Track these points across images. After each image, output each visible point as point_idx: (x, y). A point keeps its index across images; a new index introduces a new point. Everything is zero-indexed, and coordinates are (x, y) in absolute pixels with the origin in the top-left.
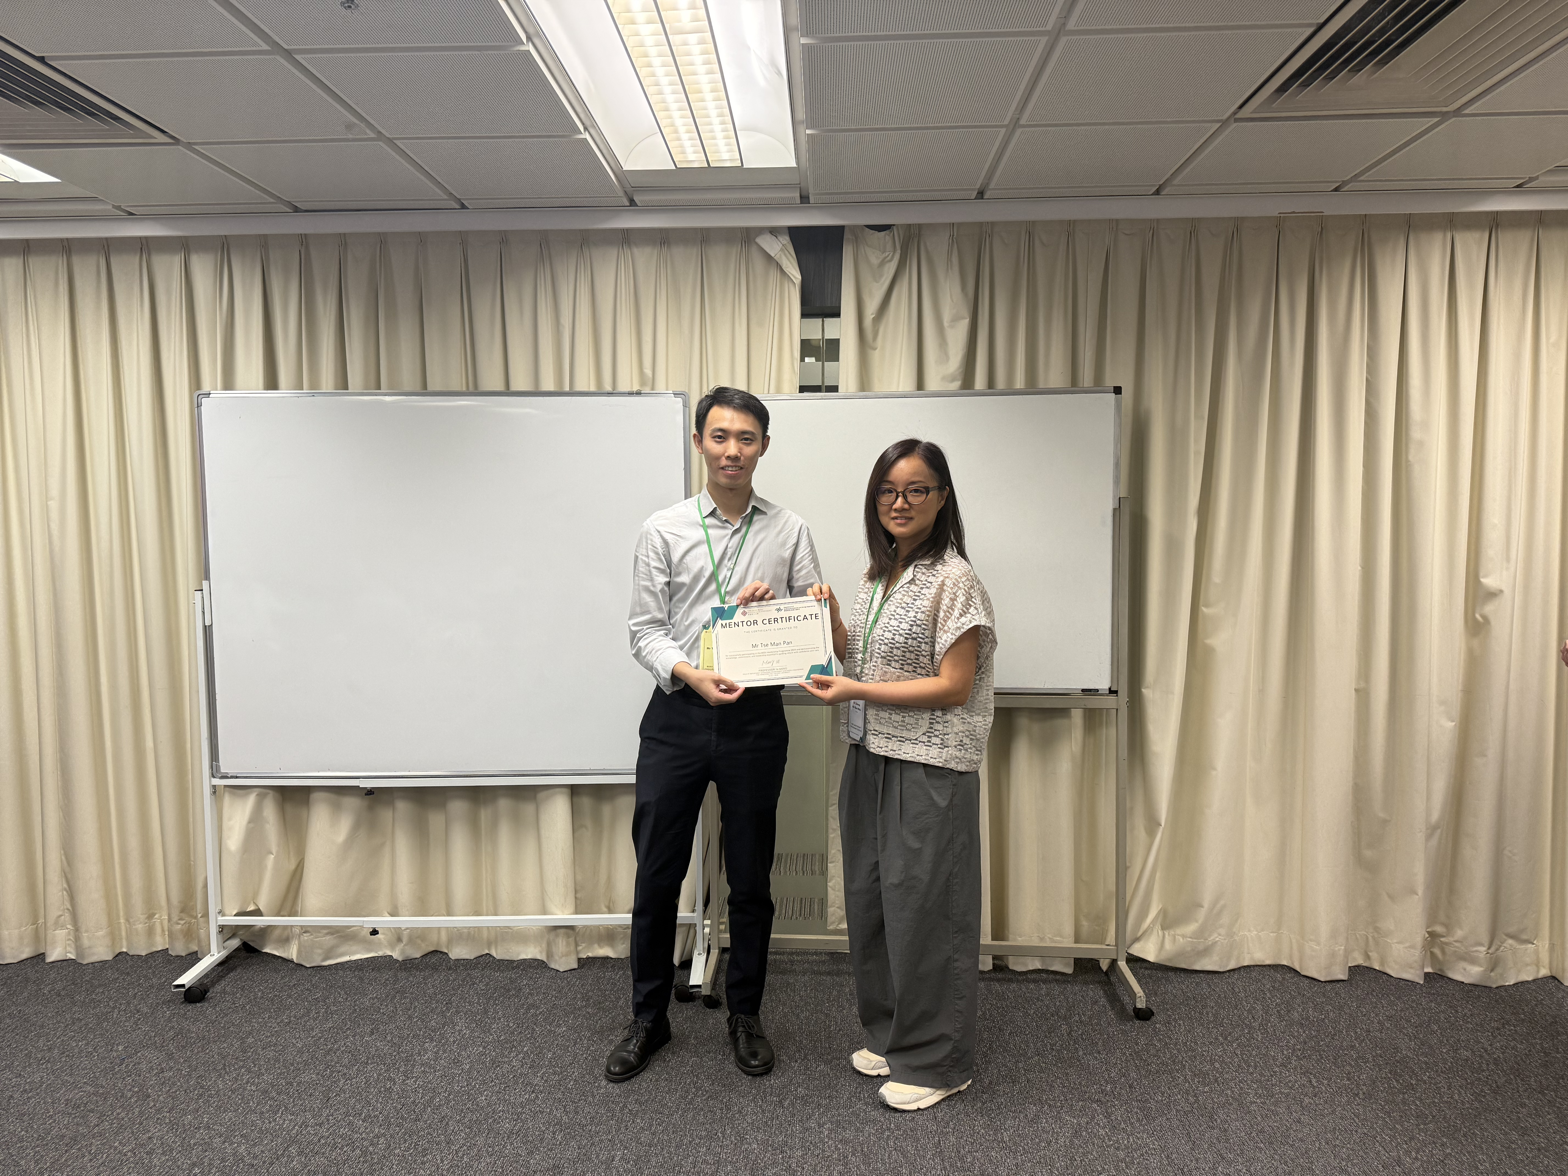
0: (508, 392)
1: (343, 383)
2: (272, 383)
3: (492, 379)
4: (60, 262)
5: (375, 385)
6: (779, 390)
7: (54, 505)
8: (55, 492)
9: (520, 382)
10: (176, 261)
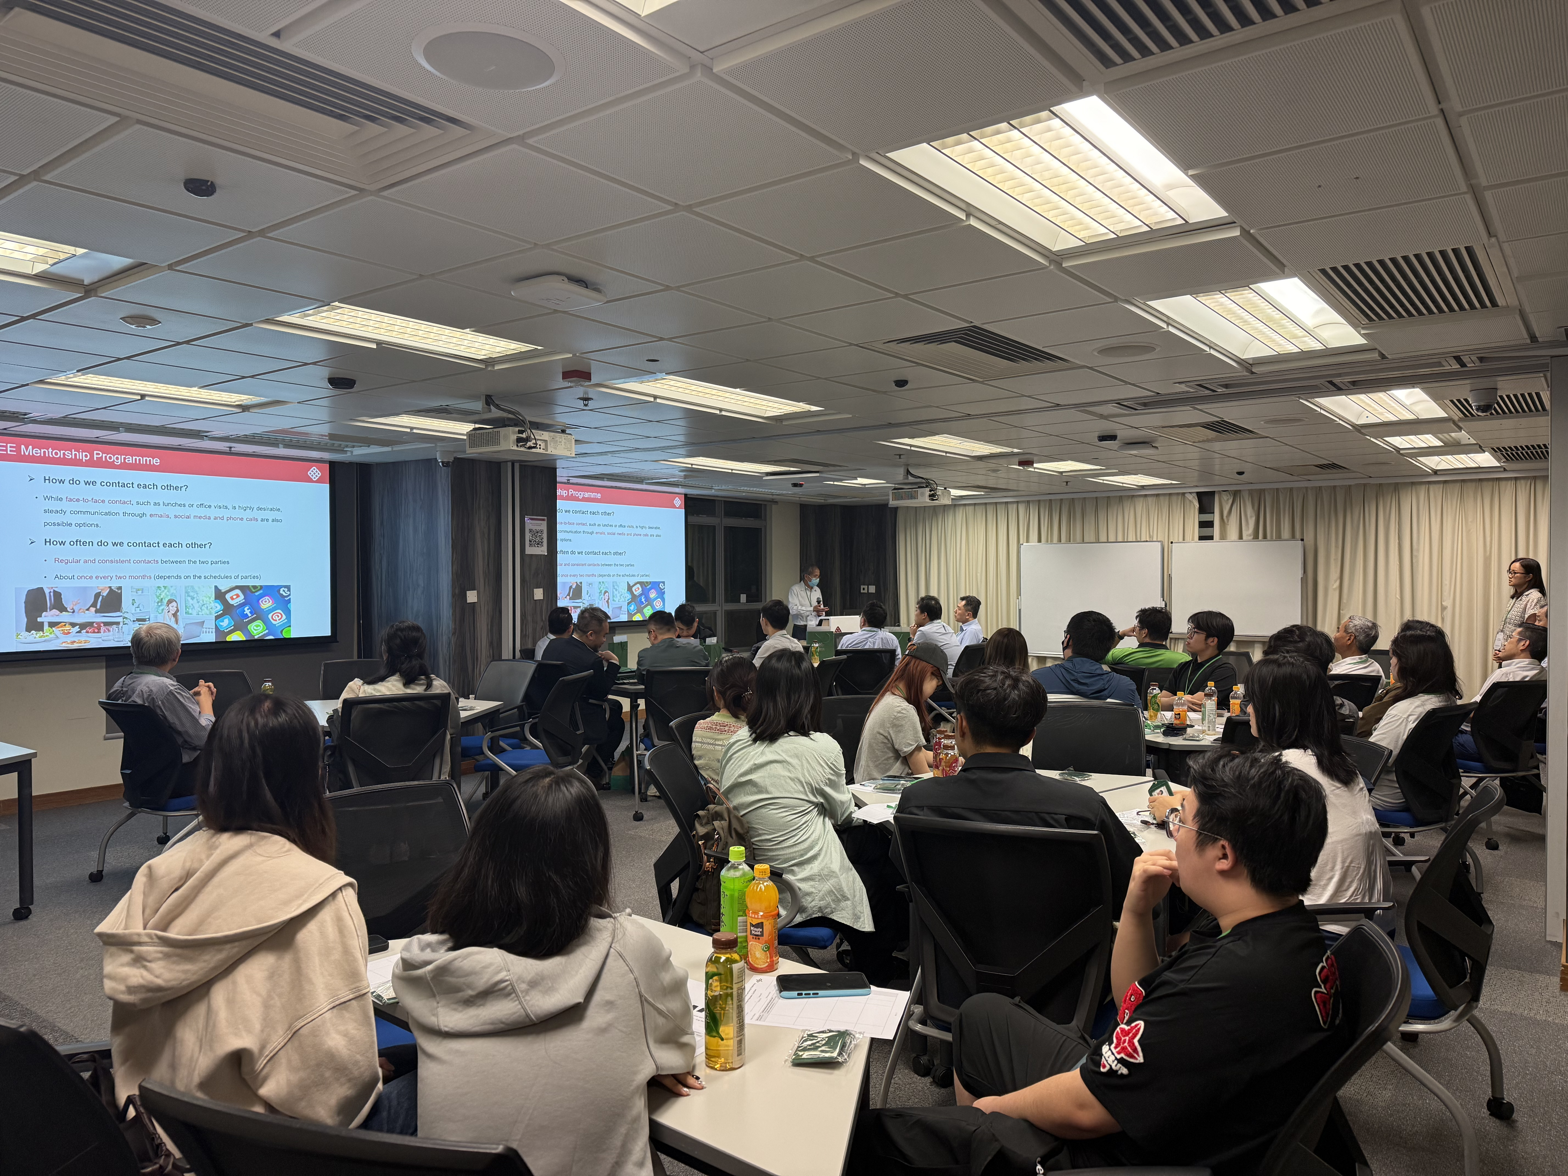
0: (1108, 542)
1: (1060, 540)
2: (1040, 541)
3: (1103, 538)
4: (984, 507)
5: (1069, 540)
6: (1193, 540)
7: (979, 575)
8: (979, 571)
9: (1112, 539)
10: (1015, 506)
